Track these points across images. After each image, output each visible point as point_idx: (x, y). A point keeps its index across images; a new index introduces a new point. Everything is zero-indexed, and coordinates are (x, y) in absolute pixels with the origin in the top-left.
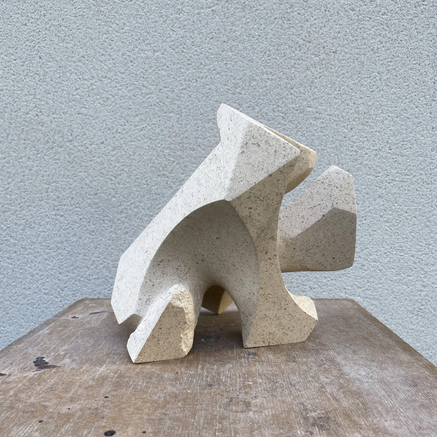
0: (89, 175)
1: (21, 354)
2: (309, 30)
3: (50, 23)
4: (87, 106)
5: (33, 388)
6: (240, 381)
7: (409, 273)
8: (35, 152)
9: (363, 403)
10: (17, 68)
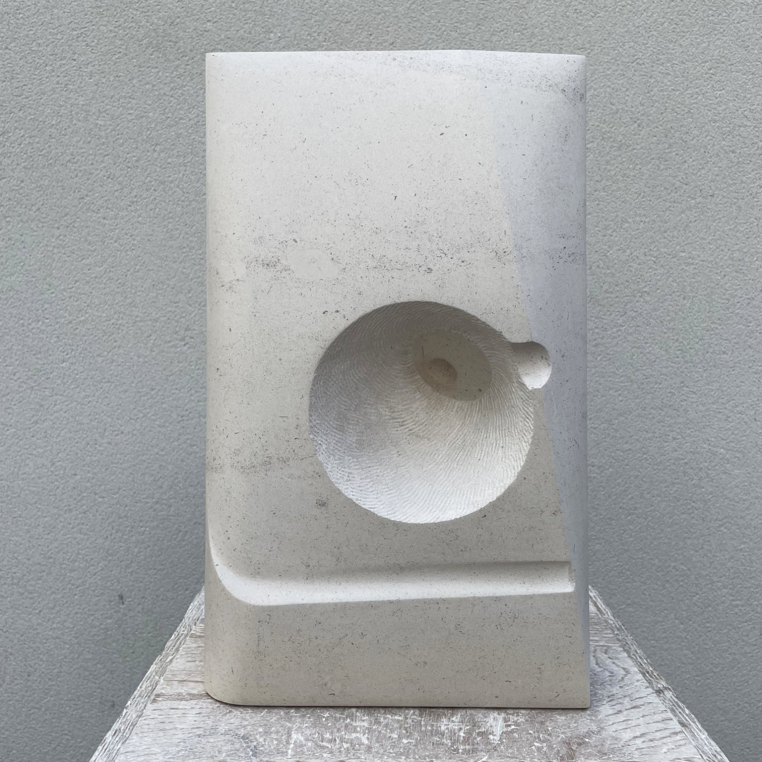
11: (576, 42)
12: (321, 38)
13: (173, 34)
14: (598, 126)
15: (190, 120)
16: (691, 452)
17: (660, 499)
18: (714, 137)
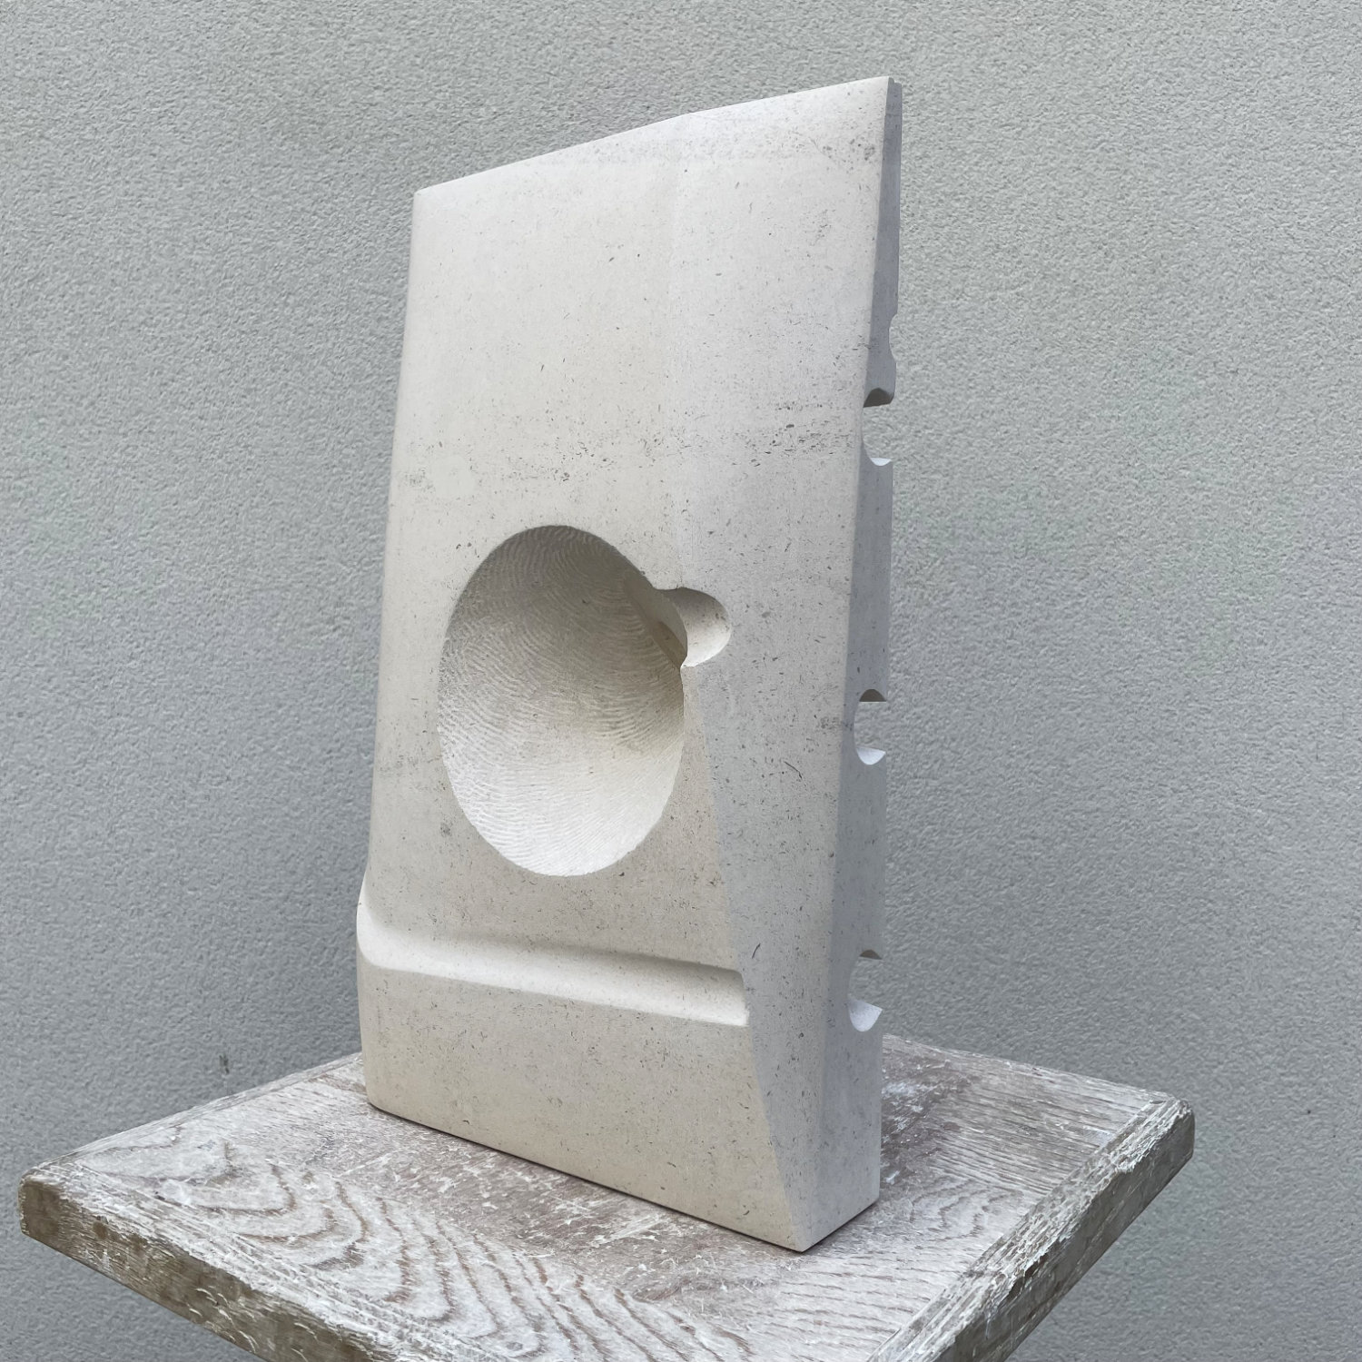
11: (996, 115)
12: (563, 114)
13: (318, 110)
14: (1037, 255)
15: (345, 253)
16: (1206, 814)
17: (1151, 895)
18: (1236, 273)
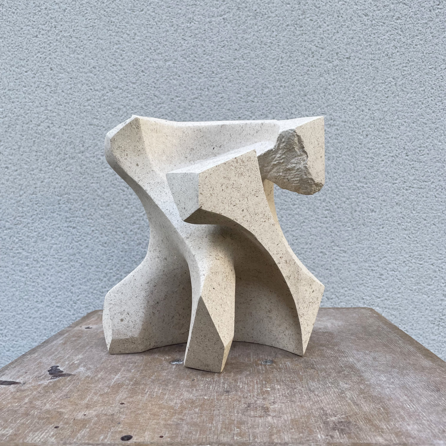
0: (101, 186)
1: (35, 363)
2: (322, 36)
3: (61, 34)
4: (98, 117)
5: (49, 396)
6: (258, 388)
7: (429, 283)
8: (47, 164)
9: (384, 408)
10: (28, 80)
